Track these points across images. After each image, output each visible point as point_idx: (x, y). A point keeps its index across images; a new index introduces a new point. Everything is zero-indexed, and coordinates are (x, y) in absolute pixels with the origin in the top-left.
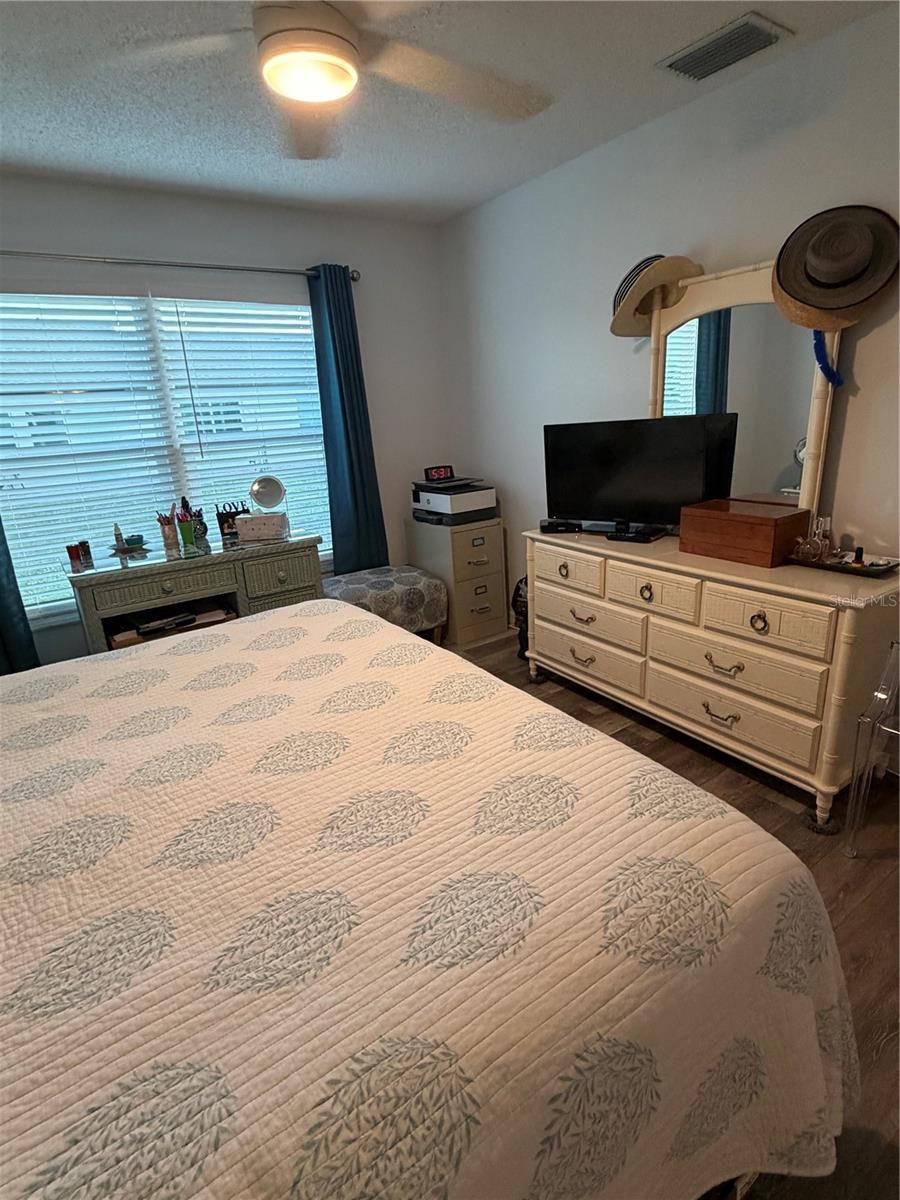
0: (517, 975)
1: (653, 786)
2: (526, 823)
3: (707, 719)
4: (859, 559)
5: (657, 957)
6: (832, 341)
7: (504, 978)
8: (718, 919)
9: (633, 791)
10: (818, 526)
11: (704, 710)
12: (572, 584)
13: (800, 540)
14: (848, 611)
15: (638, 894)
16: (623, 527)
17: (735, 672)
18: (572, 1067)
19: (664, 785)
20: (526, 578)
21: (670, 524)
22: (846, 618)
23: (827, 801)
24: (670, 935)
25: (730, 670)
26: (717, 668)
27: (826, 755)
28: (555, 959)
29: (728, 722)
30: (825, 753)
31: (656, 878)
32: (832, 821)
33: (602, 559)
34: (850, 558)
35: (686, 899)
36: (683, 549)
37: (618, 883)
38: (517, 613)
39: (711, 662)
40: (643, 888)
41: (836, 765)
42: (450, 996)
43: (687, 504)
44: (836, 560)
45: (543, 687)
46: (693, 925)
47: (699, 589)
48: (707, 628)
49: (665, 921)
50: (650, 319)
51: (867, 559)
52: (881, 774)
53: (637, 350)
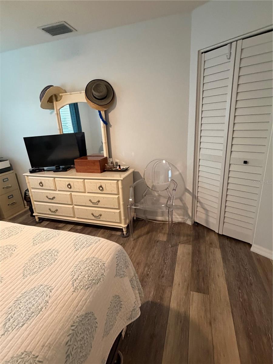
0: (48, 315)
1: (80, 240)
2: (42, 267)
3: (93, 218)
4: (120, 168)
5: (89, 286)
6: (103, 113)
7: (43, 318)
8: (103, 268)
9: (74, 244)
10: (110, 160)
11: (92, 215)
12: (45, 188)
13: (106, 165)
14: (120, 181)
15: (81, 272)
16: (58, 168)
17: (98, 203)
18: (71, 330)
19: (83, 239)
20: (28, 189)
21: (72, 165)
22: (120, 182)
23: (125, 229)
24: (91, 278)
25: (96, 203)
26: (93, 203)
27: (123, 218)
28: (60, 303)
29: (99, 217)
30: (123, 217)
31: (85, 265)
32: (128, 234)
33: (53, 178)
34: (118, 168)
35: (94, 267)
36: (77, 171)
37: (75, 272)
38: (27, 202)
39: (91, 202)
40: (82, 269)
41: (125, 220)
42: (24, 335)
43: (76, 158)
44: (115, 169)
45: (42, 224)
46: (97, 273)
47: (84, 182)
48: (88, 192)
49: (90, 275)
50: (53, 104)
51: (122, 167)
52: (135, 218)
53: (51, 113)
